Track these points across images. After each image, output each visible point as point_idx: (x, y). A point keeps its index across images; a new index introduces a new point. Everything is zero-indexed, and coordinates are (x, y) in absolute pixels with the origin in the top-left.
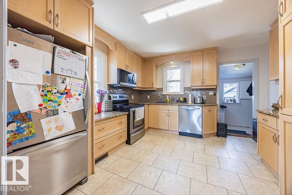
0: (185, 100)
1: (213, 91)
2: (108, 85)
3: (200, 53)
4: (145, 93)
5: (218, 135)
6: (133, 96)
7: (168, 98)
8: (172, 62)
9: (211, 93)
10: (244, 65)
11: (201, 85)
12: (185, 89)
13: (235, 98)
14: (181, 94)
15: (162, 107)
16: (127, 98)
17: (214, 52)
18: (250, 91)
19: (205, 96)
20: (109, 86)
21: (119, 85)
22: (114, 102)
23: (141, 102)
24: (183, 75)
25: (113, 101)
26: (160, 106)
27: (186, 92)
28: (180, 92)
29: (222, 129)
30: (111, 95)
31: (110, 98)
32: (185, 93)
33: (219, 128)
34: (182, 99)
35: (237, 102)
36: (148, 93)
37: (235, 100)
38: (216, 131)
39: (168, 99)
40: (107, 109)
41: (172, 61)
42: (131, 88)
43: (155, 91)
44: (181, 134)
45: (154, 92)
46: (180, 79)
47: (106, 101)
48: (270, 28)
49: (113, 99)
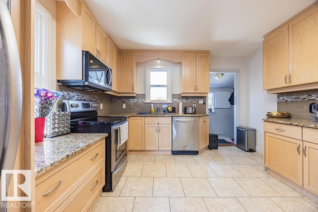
0: (174, 110)
1: (203, 100)
2: (58, 81)
3: (193, 54)
4: (119, 100)
5: (210, 148)
6: (101, 105)
7: (152, 107)
8: (158, 61)
9: (201, 102)
10: (222, 75)
11: (194, 92)
12: (174, 96)
13: (211, 108)
14: (168, 102)
15: (148, 120)
16: (95, 108)
17: (207, 56)
18: (231, 100)
19: (195, 105)
20: (60, 84)
21: (87, 83)
22: (74, 116)
23: (113, 113)
24: (171, 80)
25: (72, 113)
26: (146, 118)
27: (175, 100)
28: (166, 99)
29: (213, 141)
30: (65, 101)
31: (62, 107)
32: (173, 101)
33: (211, 140)
34: (170, 109)
35: (213, 111)
36: (124, 100)
37: (211, 109)
38: (208, 144)
39: (153, 109)
40: (56, 130)
41: (158, 59)
42: (104, 91)
43: (133, 97)
44: (174, 153)
45: (133, 99)
46: (166, 84)
47: (55, 113)
48: (264, 39)
49: (69, 110)
